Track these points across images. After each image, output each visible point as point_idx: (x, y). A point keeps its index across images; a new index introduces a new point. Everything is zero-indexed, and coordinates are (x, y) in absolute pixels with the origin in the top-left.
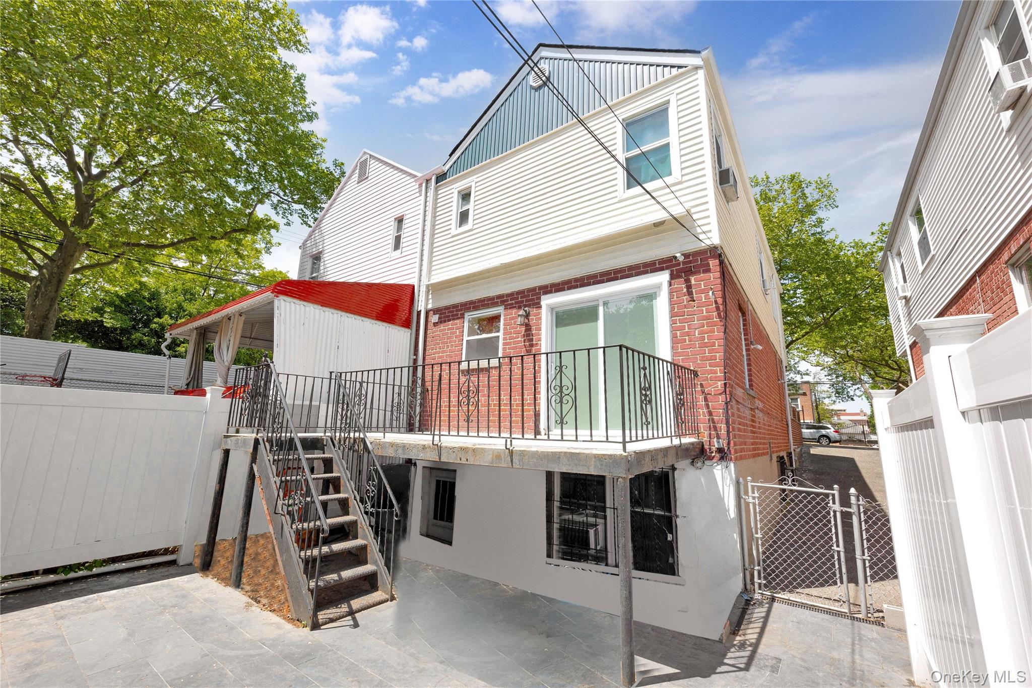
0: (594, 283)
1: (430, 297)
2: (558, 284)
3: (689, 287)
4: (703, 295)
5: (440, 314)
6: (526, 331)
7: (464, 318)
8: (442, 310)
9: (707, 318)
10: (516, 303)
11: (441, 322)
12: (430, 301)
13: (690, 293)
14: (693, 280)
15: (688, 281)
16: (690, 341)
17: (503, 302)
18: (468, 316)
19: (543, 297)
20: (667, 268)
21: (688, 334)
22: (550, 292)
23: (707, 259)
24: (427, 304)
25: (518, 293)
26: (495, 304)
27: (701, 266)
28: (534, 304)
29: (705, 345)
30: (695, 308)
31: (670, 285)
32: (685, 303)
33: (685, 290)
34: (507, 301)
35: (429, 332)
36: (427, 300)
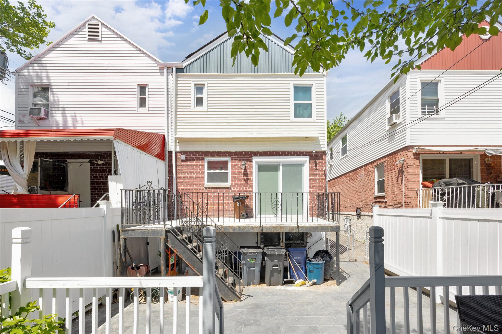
0: (278, 156)
1: (178, 144)
2: (261, 153)
3: (316, 164)
4: (320, 168)
5: (186, 155)
6: (244, 171)
7: (204, 160)
8: (188, 153)
9: (321, 176)
10: (238, 157)
11: (187, 160)
12: (178, 147)
13: (316, 166)
14: (317, 161)
15: (315, 162)
16: (315, 184)
17: (230, 156)
18: (206, 159)
19: (253, 157)
20: (308, 155)
21: (314, 181)
22: (257, 155)
23: (322, 155)
24: (176, 148)
25: (239, 153)
26: (226, 156)
27: (320, 157)
28: (248, 160)
29: (319, 186)
30: (317, 172)
31: (309, 162)
32: (314, 170)
33: (314, 165)
34: (233, 155)
35: (178, 164)
36: (176, 146)
